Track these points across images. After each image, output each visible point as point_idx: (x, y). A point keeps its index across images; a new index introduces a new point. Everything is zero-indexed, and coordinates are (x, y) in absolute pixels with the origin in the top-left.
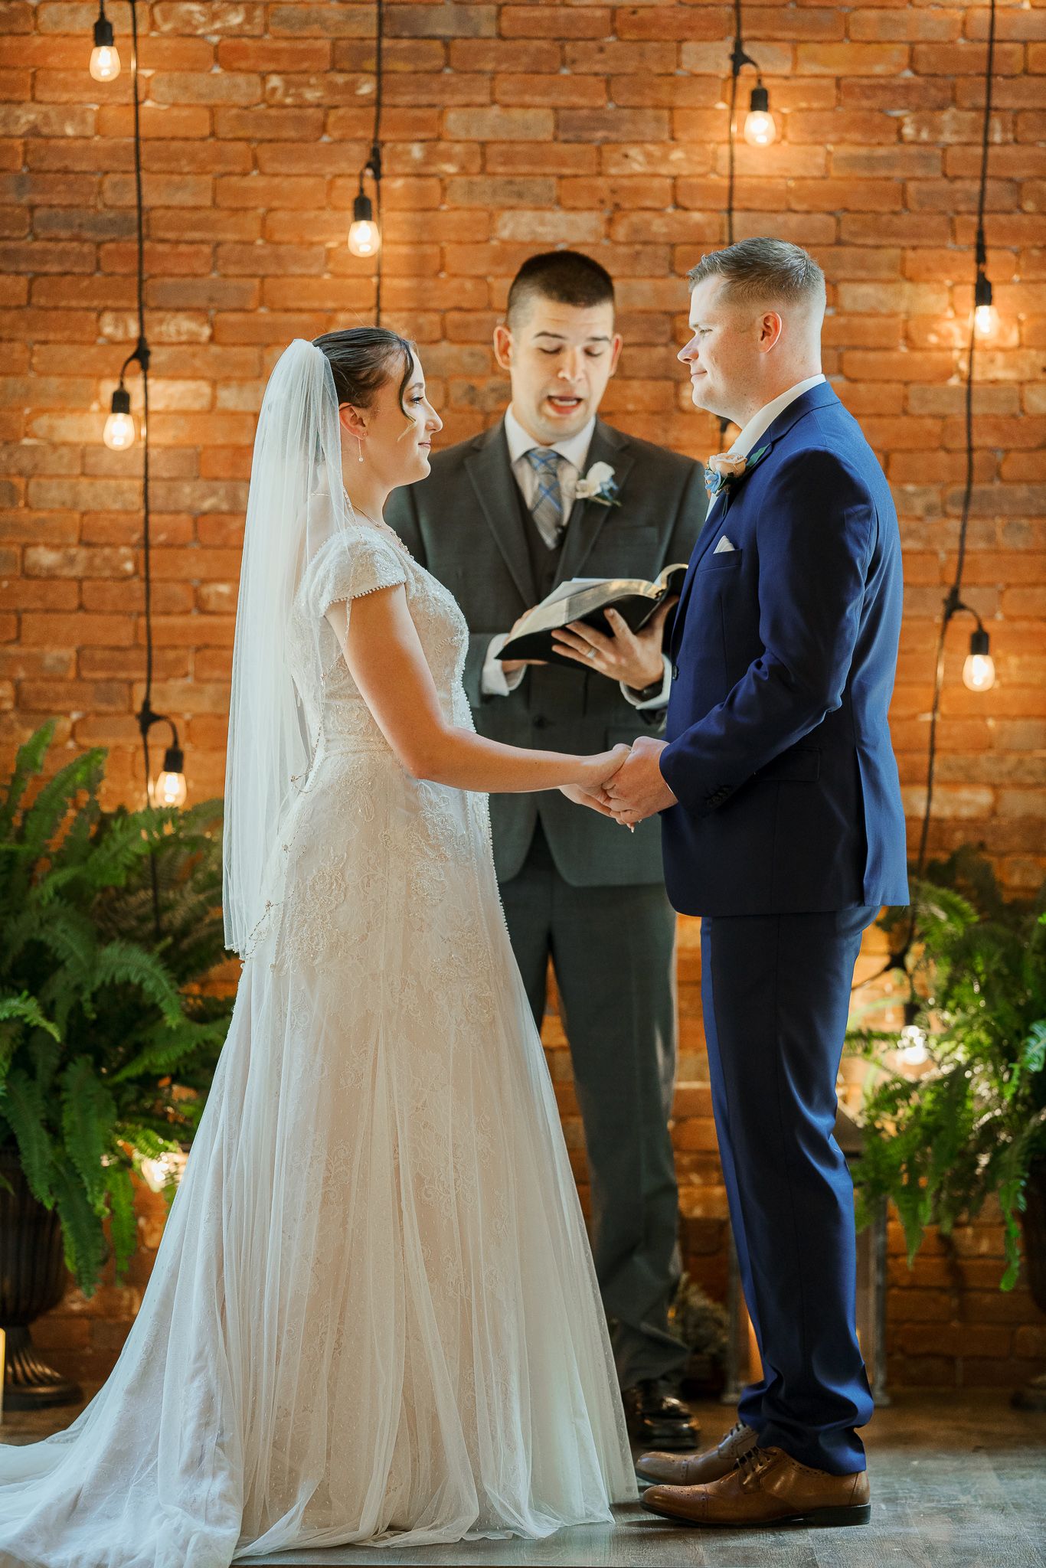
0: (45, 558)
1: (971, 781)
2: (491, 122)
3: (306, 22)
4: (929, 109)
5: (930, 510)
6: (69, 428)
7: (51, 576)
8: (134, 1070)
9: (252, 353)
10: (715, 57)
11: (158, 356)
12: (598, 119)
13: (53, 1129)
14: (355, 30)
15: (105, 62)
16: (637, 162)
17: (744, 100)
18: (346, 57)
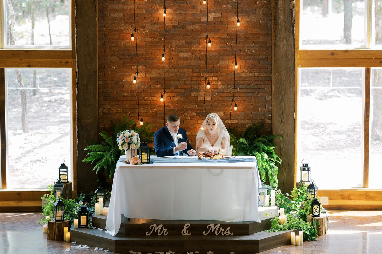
0: (126, 94)
1: (235, 119)
2: (178, 43)
3: (156, 31)
4: (230, 41)
5: (230, 88)
6: (128, 79)
7: (126, 96)
9: (150, 70)
10: (204, 35)
11: (139, 71)
12: (191, 42)
14: (162, 32)
15: (133, 39)
16: (195, 47)
17: (208, 42)
18: (161, 35)
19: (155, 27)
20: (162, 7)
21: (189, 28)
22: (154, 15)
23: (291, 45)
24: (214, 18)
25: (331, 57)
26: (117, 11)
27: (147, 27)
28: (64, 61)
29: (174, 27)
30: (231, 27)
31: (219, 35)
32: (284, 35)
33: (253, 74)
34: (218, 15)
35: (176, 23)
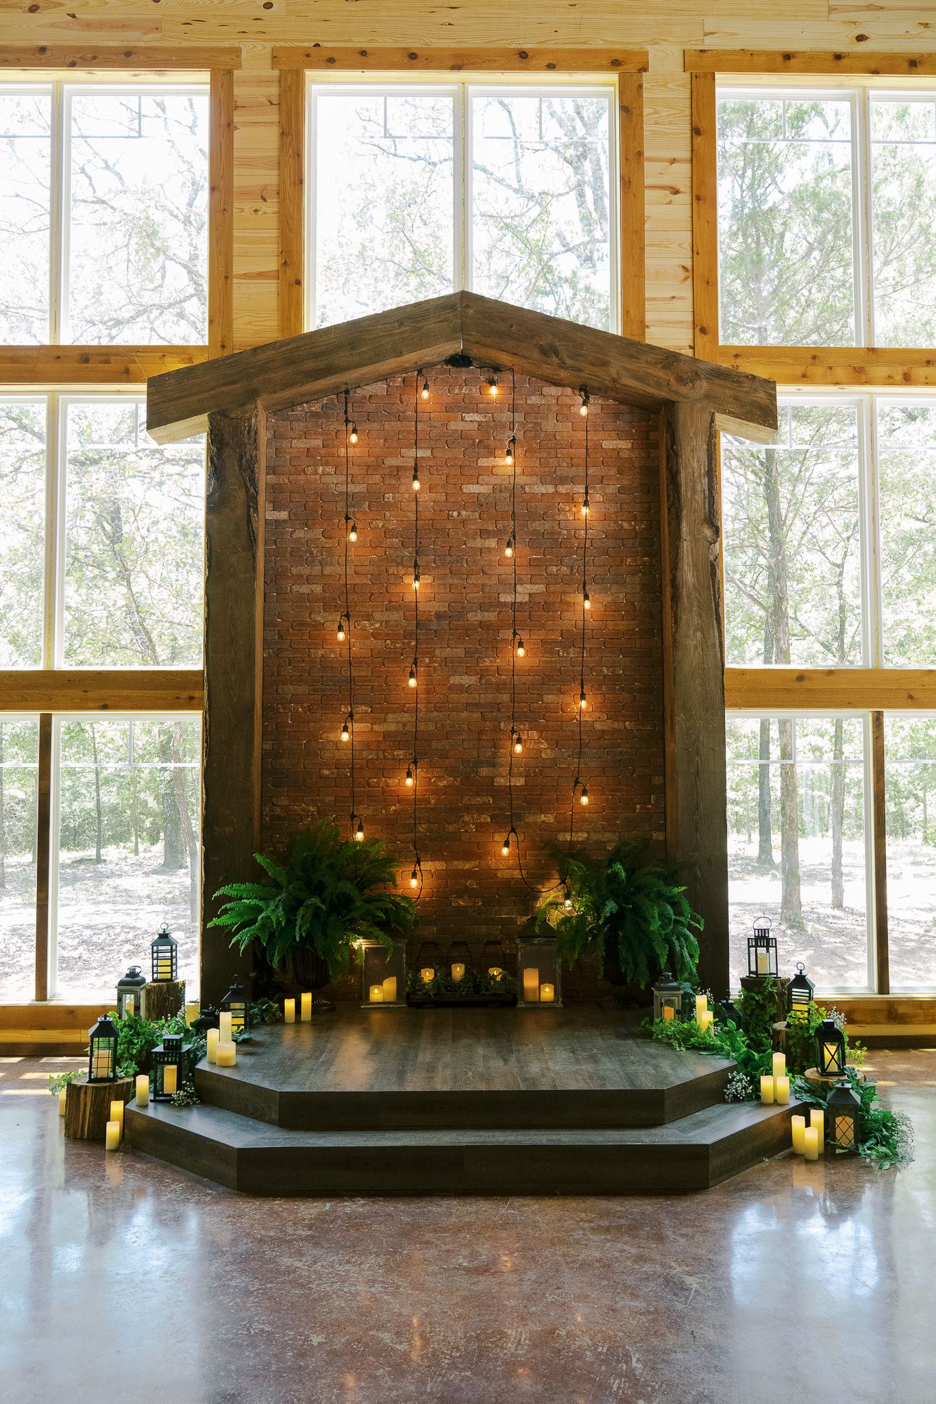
0: (326, 772)
1: (582, 831)
2: (447, 652)
3: (397, 626)
4: (566, 648)
5: (569, 756)
6: (332, 737)
7: (327, 777)
8: (348, 917)
9: (382, 716)
10: (508, 634)
11: (356, 717)
12: (477, 651)
13: (324, 933)
14: (409, 628)
15: (341, 636)
16: (487, 662)
17: (516, 645)
18: (407, 635)
19: (395, 616)
20: (412, 570)
21: (475, 617)
22: (392, 589)
23: (714, 644)
24: (530, 595)
25: (797, 685)
26: (309, 580)
27: (377, 615)
28: (184, 694)
29: (439, 616)
30: (567, 615)
31: (540, 635)
32: (696, 620)
33: (622, 724)
34: (540, 588)
35: (444, 608)
